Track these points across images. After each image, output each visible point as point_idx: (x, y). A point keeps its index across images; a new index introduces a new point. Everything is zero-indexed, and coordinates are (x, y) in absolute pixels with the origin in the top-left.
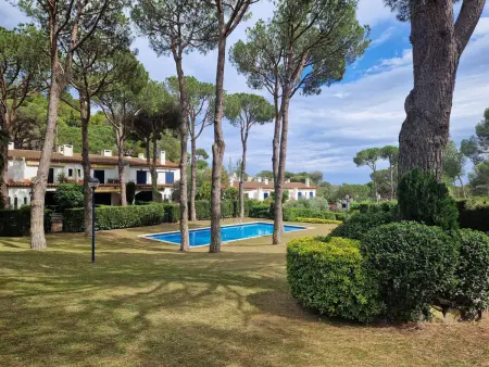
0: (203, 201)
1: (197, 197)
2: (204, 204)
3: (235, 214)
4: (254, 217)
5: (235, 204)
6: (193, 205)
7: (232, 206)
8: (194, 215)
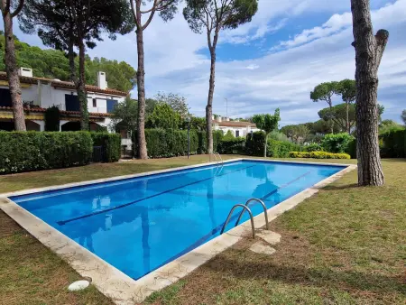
0: (158, 129)
1: (149, 125)
2: (160, 135)
3: (201, 150)
4: (225, 153)
5: (200, 135)
6: (143, 135)
7: (197, 138)
8: (144, 150)
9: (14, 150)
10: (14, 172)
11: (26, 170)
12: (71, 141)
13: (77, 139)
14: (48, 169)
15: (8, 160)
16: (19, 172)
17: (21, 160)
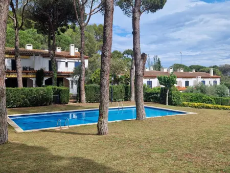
2: (95, 88)
8: (84, 97)
9: (15, 97)
10: (14, 107)
11: (19, 107)
12: (41, 92)
13: (44, 91)
14: (30, 106)
15: (12, 102)
16: (17, 107)
17: (18, 102)
